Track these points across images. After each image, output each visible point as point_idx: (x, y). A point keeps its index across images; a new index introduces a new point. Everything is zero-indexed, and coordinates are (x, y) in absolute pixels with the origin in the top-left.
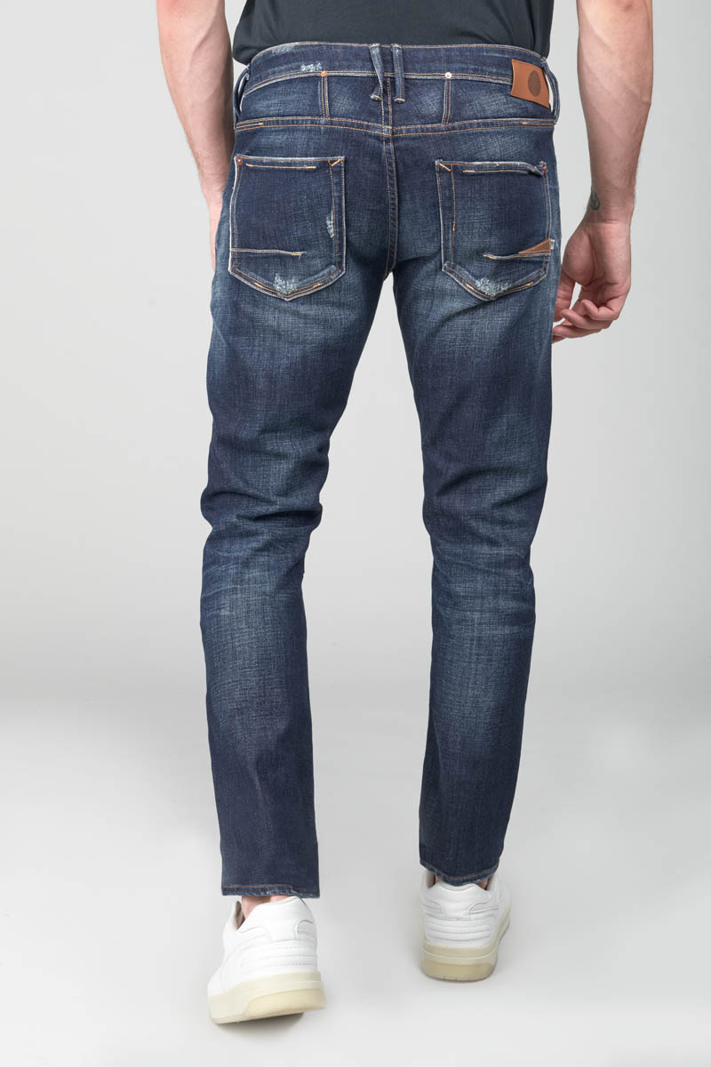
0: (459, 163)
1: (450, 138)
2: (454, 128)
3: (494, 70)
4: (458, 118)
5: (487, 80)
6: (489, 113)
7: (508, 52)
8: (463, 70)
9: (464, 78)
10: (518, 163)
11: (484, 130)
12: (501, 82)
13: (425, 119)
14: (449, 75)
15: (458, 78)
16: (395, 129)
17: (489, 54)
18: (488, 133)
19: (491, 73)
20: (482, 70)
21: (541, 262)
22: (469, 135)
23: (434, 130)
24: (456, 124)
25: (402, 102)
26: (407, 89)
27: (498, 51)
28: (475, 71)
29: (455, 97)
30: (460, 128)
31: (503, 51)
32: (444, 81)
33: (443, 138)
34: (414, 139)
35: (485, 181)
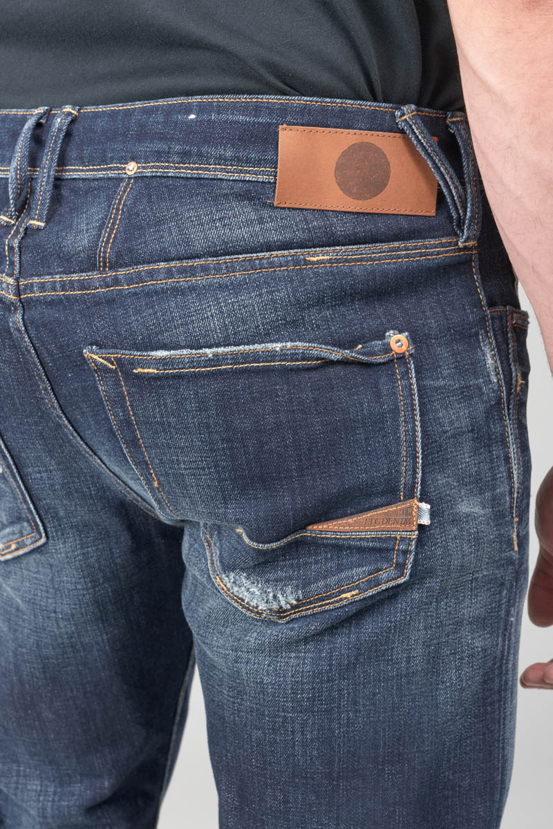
0: (125, 354)
1: (111, 301)
2: (116, 281)
3: (229, 154)
4: (127, 259)
5: (210, 175)
6: (199, 246)
7: (270, 109)
8: (159, 156)
9: (160, 172)
10: (278, 346)
11: (183, 281)
12: (248, 177)
13: (68, 262)
14: (132, 168)
15: (148, 173)
16: (23, 282)
17: (224, 117)
18: (193, 289)
19: (220, 160)
20: (200, 155)
21: (388, 550)
22: (148, 295)
23: (83, 285)
24: (122, 272)
25: (38, 229)
26: (56, 199)
27: (244, 109)
28: (185, 156)
29: (130, 213)
30: (130, 280)
31: (257, 109)
32: (122, 179)
33: (97, 302)
34: (52, 303)
35: (187, 391)
